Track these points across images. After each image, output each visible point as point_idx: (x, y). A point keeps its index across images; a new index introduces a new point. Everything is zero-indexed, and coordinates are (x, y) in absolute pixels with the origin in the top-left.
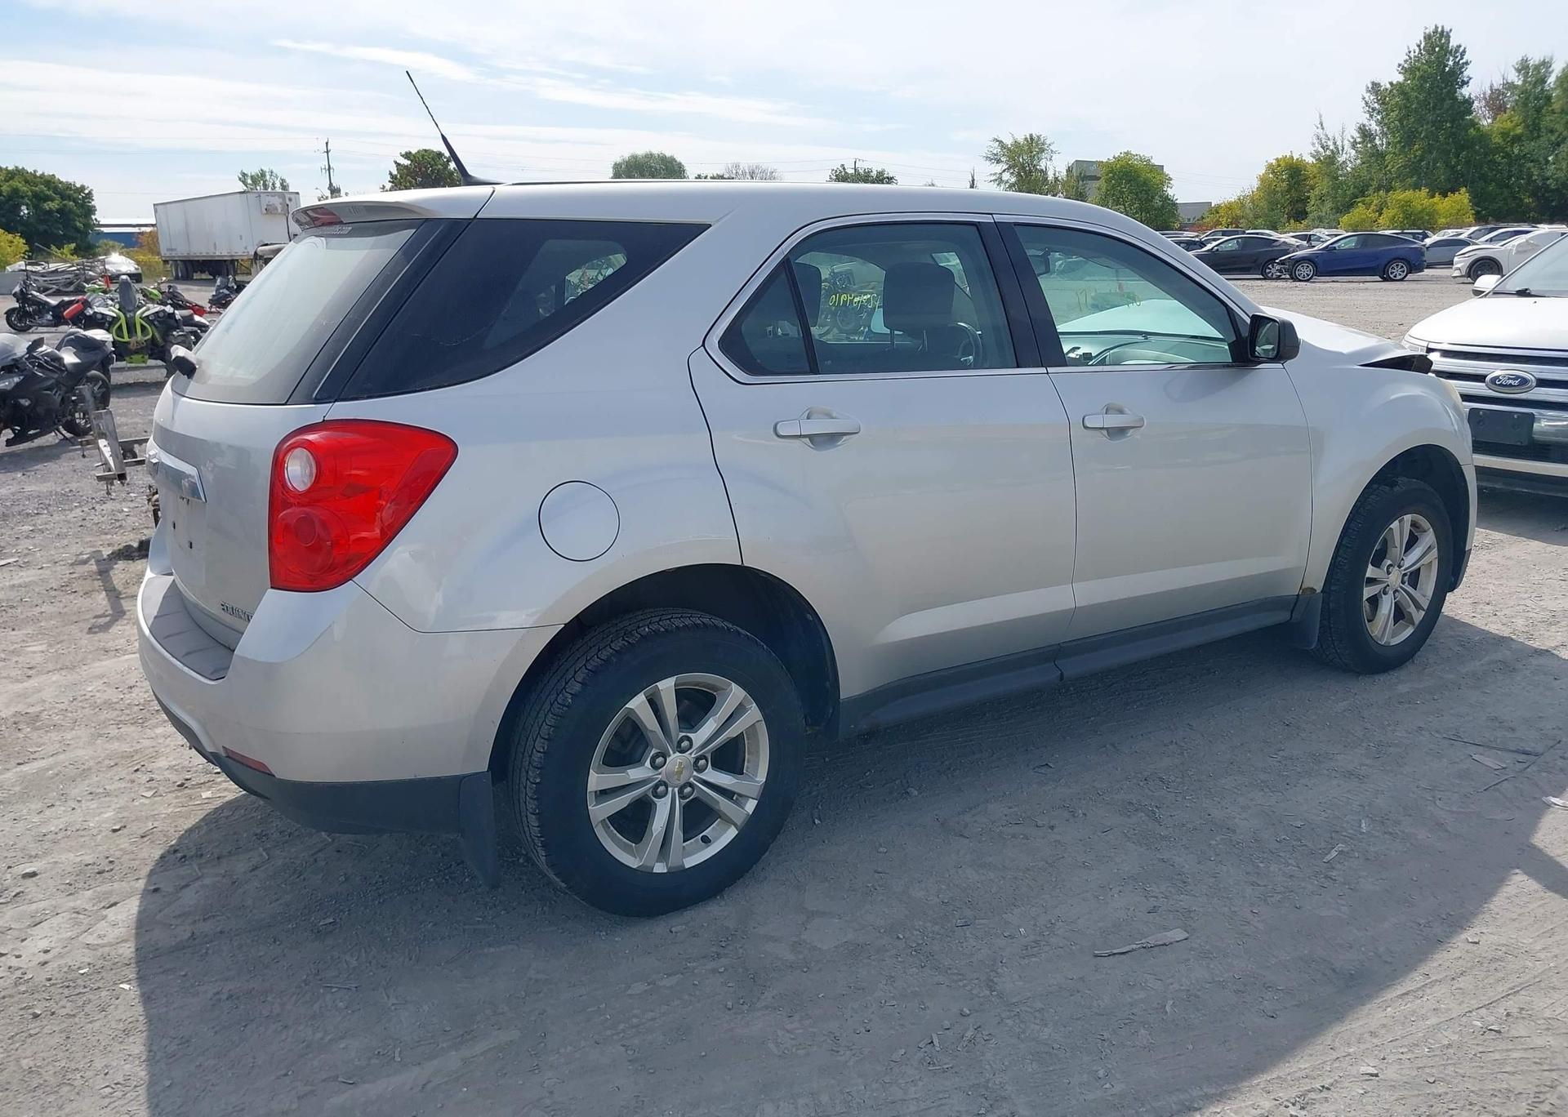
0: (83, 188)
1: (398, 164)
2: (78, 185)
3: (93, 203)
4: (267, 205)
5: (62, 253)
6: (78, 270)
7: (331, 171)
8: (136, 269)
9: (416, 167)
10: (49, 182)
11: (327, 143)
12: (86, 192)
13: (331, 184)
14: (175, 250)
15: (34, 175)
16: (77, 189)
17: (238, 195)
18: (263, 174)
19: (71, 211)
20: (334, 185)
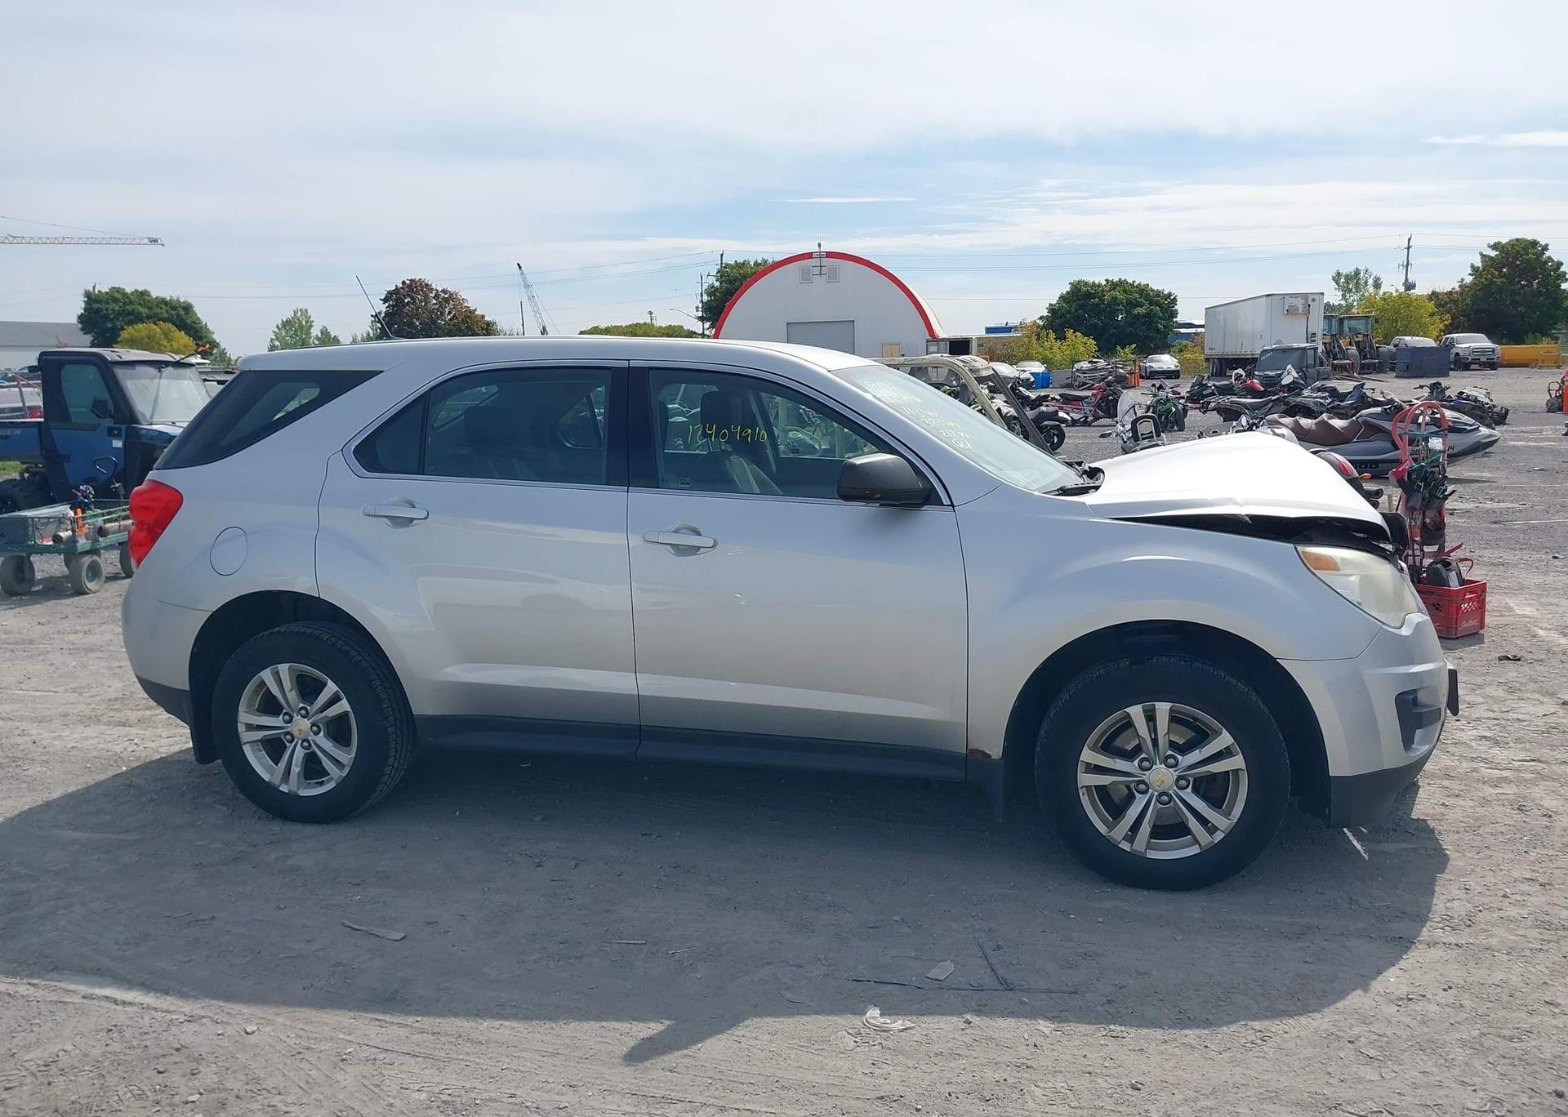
0: (1170, 294)
1: (1483, 256)
2: (1166, 292)
3: (1176, 307)
4: (1289, 306)
5: (1125, 353)
6: (1112, 368)
7: (1409, 267)
8: (1176, 366)
9: (1502, 257)
10: (1143, 291)
11: (1409, 239)
12: (1172, 297)
13: (1407, 279)
14: (1214, 349)
15: (1132, 285)
16: (1165, 295)
17: (1265, 298)
18: (1357, 273)
19: (1155, 315)
20: (1410, 280)
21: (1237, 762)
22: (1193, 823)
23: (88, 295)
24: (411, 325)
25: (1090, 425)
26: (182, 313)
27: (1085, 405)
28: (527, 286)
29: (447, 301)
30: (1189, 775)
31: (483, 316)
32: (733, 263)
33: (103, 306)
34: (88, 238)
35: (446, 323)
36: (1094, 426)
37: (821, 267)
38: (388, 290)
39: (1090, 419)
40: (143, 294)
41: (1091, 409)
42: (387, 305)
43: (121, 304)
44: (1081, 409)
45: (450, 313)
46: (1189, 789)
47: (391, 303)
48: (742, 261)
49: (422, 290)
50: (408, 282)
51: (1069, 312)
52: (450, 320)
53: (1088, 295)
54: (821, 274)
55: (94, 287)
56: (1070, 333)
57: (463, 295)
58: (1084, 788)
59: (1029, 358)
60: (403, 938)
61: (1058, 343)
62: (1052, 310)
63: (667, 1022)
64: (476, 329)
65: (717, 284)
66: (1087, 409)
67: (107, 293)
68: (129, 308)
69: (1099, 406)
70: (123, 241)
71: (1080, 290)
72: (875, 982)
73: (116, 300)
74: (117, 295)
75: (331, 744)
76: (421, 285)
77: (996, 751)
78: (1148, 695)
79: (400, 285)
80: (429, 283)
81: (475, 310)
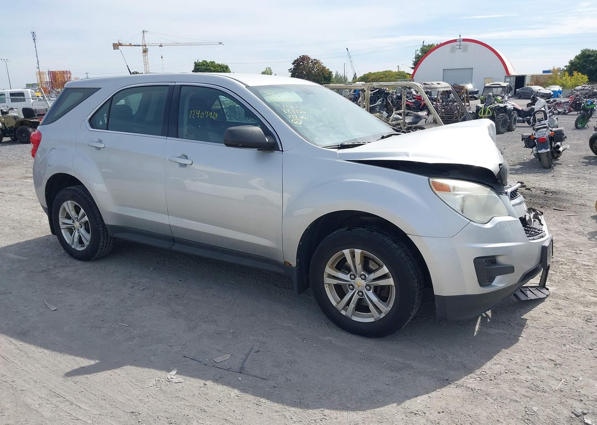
21: (390, 281)
22: (371, 307)
23: (195, 63)
24: (302, 73)
25: (567, 114)
26: (225, 69)
27: (565, 105)
28: (350, 57)
29: (315, 63)
30: (371, 285)
31: (328, 69)
32: (427, 45)
33: (200, 67)
34: (199, 43)
35: (315, 72)
36: (568, 115)
37: (460, 45)
38: (294, 59)
39: (567, 111)
40: (213, 62)
41: (568, 107)
42: (294, 65)
43: (206, 66)
44: (563, 107)
45: (316, 68)
46: (371, 291)
47: (295, 65)
48: (431, 44)
49: (306, 60)
50: (302, 56)
51: (579, 64)
52: (316, 71)
53: (589, 56)
54: (460, 48)
55: (198, 60)
56: (575, 73)
57: (321, 61)
58: (327, 284)
59: (555, 84)
60: (55, 310)
61: (570, 78)
62: (571, 63)
63: (97, 361)
64: (325, 74)
65: (420, 54)
66: (566, 107)
67: (201, 62)
68: (208, 68)
69: (571, 106)
70: (210, 44)
71: (585, 53)
72: (191, 359)
73: (204, 65)
74: (204, 63)
75: (84, 232)
76: (306, 58)
77: (294, 264)
78: (352, 245)
79: (299, 58)
80: (309, 57)
81: (325, 67)
